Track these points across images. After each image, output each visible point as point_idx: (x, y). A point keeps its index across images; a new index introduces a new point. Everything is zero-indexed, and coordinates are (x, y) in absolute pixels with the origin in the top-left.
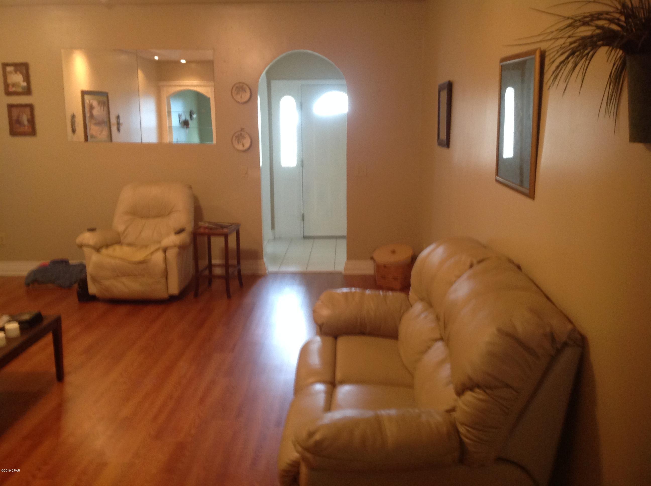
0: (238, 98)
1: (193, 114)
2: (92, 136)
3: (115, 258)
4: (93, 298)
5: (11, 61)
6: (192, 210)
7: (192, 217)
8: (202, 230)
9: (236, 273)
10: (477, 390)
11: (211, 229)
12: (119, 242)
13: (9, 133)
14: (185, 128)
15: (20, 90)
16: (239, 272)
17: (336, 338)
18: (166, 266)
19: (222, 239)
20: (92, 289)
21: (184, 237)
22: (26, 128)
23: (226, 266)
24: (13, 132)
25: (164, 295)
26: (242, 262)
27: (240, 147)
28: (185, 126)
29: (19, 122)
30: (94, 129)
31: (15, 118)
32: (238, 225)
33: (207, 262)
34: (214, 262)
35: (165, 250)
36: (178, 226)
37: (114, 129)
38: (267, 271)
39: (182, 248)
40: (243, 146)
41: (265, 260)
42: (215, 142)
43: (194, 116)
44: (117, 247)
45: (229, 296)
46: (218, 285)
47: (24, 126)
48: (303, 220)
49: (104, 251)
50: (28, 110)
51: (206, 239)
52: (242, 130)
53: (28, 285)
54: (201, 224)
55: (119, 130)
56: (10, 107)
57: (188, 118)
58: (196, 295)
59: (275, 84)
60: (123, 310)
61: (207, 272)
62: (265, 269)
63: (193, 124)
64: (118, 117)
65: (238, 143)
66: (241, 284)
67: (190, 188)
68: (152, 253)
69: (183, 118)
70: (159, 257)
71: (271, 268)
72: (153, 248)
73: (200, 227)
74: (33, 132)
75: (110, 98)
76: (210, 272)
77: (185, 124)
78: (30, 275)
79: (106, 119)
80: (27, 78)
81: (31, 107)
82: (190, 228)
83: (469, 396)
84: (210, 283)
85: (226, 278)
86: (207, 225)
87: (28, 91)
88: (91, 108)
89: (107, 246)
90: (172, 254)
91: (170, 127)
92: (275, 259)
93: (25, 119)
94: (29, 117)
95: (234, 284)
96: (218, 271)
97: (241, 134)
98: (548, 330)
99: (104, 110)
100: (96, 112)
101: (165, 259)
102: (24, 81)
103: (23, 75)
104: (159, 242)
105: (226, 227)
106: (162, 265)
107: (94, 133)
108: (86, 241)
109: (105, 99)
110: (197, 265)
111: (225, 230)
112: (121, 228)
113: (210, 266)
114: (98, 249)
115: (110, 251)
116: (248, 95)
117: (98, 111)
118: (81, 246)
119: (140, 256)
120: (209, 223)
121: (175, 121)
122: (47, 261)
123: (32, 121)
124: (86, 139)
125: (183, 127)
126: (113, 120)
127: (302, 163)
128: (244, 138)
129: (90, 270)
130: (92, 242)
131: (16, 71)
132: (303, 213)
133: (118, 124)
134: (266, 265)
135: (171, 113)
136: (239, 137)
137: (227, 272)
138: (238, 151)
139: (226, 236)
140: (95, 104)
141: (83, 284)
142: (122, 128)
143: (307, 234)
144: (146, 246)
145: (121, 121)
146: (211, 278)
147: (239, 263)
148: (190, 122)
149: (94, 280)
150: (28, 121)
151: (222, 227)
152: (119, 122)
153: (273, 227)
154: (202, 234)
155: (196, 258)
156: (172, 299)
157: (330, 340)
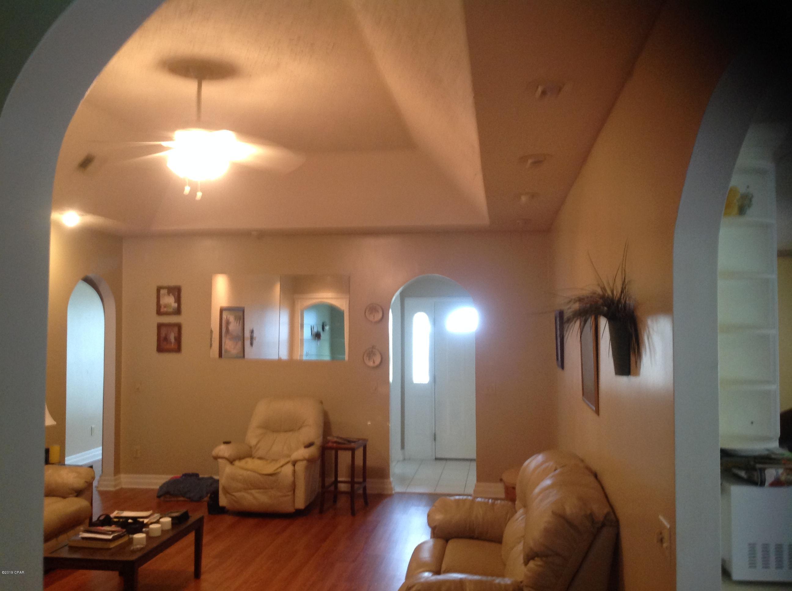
0: (371, 318)
1: (326, 326)
2: (226, 351)
3: (247, 470)
4: (223, 511)
5: (165, 284)
6: (322, 425)
7: (321, 431)
8: (330, 444)
9: (361, 491)
10: (536, 558)
11: (339, 443)
12: (250, 455)
13: (156, 349)
14: (317, 341)
15: (170, 310)
16: (365, 489)
17: (447, 540)
18: (294, 478)
19: (349, 453)
20: (223, 501)
21: (313, 451)
22: (173, 345)
23: (352, 483)
24: (160, 349)
25: (291, 509)
26: (367, 480)
27: (371, 364)
28: (317, 338)
29: (166, 339)
30: (228, 344)
31: (163, 335)
32: (365, 440)
33: (333, 479)
34: (339, 479)
35: (294, 463)
36: (307, 440)
37: (247, 343)
38: (393, 492)
39: (310, 461)
40: (374, 362)
41: (391, 479)
42: (346, 358)
43: (327, 328)
44: (249, 460)
45: (353, 514)
46: (343, 502)
47: (171, 343)
48: (435, 440)
49: (237, 463)
50: (176, 329)
51: (333, 452)
52: (373, 347)
53: (159, 497)
54: (329, 438)
55: (252, 344)
56: (160, 326)
57: (320, 330)
58: (321, 512)
59: (409, 302)
60: (251, 522)
61: (332, 488)
62: (392, 489)
63: (325, 336)
64: (252, 332)
65: (369, 359)
66: (366, 503)
67: (321, 403)
68: (282, 466)
69: (315, 330)
70: (288, 469)
71: (397, 488)
72: (283, 462)
73: (328, 442)
74: (178, 349)
75: (245, 313)
76: (336, 487)
77: (317, 336)
78: (161, 487)
79: (240, 334)
80: (178, 300)
81: (179, 326)
82: (318, 442)
83: (531, 564)
84: (335, 501)
85: (352, 494)
86: (335, 439)
87: (178, 311)
88: (228, 323)
89: (240, 458)
90: (301, 467)
91: (302, 340)
92: (403, 479)
93: (172, 337)
94: (177, 335)
95: (359, 503)
96: (343, 487)
97: (372, 351)
98: (589, 512)
99: (239, 325)
100: (231, 327)
101: (294, 472)
102: (175, 302)
103: (174, 297)
104: (289, 456)
105: (354, 442)
106: (291, 479)
107: (228, 347)
108: (221, 454)
109: (241, 314)
110: (323, 481)
111: (353, 445)
112: (253, 442)
113: (336, 482)
114: (231, 461)
115: (242, 463)
116: (380, 315)
117: (234, 326)
118: (216, 458)
119: (270, 469)
120: (338, 437)
121: (307, 333)
122: (179, 475)
123: (178, 340)
124: (220, 355)
125: (315, 339)
126: (247, 334)
127: (434, 379)
128: (374, 354)
129: (223, 482)
130: (226, 455)
131: (169, 293)
132: (435, 433)
133: (252, 338)
134: (393, 485)
135: (303, 325)
136: (370, 354)
137: (352, 487)
138: (369, 367)
139: (353, 450)
140: (232, 319)
141: (215, 495)
142: (255, 343)
143: (439, 456)
144: (275, 460)
145: (255, 335)
146: (336, 494)
147: (364, 480)
148: (322, 334)
149: (227, 492)
150: (175, 338)
151: (350, 442)
152: (253, 336)
153: (403, 447)
154: (331, 448)
155: (323, 474)
156: (298, 514)
157: (441, 542)
